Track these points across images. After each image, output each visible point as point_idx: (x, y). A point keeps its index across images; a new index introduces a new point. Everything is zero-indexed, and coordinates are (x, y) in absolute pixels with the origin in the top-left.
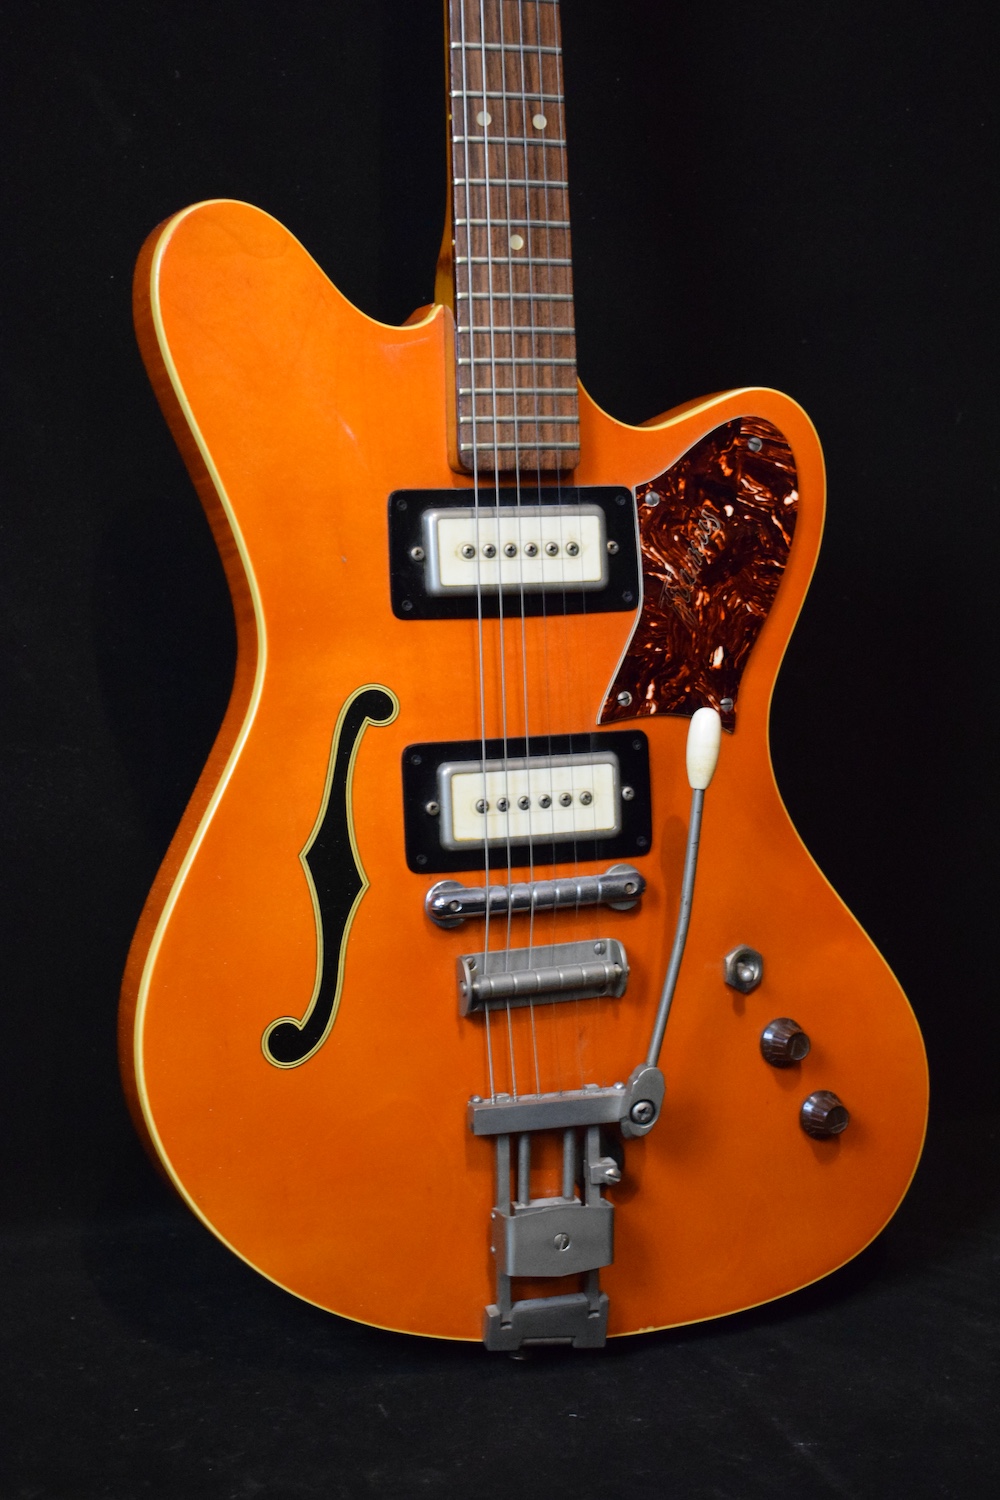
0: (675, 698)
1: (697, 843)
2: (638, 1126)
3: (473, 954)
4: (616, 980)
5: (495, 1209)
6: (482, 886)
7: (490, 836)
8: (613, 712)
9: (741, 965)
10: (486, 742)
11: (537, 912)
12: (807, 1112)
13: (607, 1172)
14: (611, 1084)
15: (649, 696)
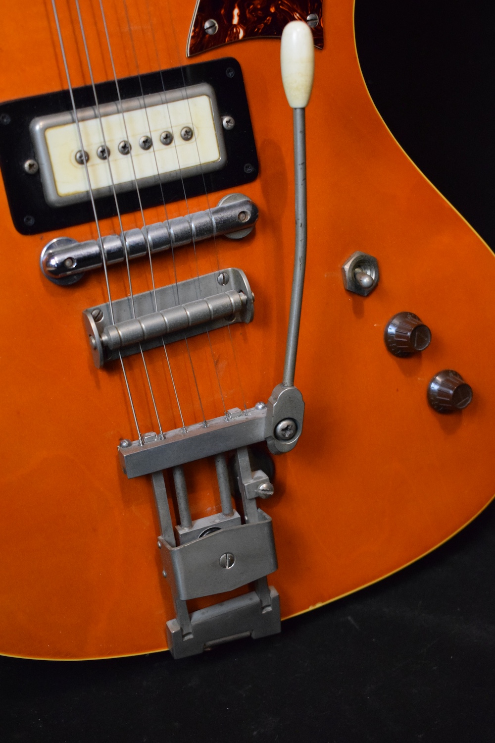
0: (261, 20)
1: (304, 164)
2: (283, 443)
3: (98, 306)
4: (243, 307)
5: (160, 538)
6: (93, 238)
7: (94, 187)
8: (201, 42)
9: (358, 270)
10: (75, 91)
11: (154, 256)
12: (434, 391)
13: (261, 488)
14: (253, 405)
15: (235, 21)
